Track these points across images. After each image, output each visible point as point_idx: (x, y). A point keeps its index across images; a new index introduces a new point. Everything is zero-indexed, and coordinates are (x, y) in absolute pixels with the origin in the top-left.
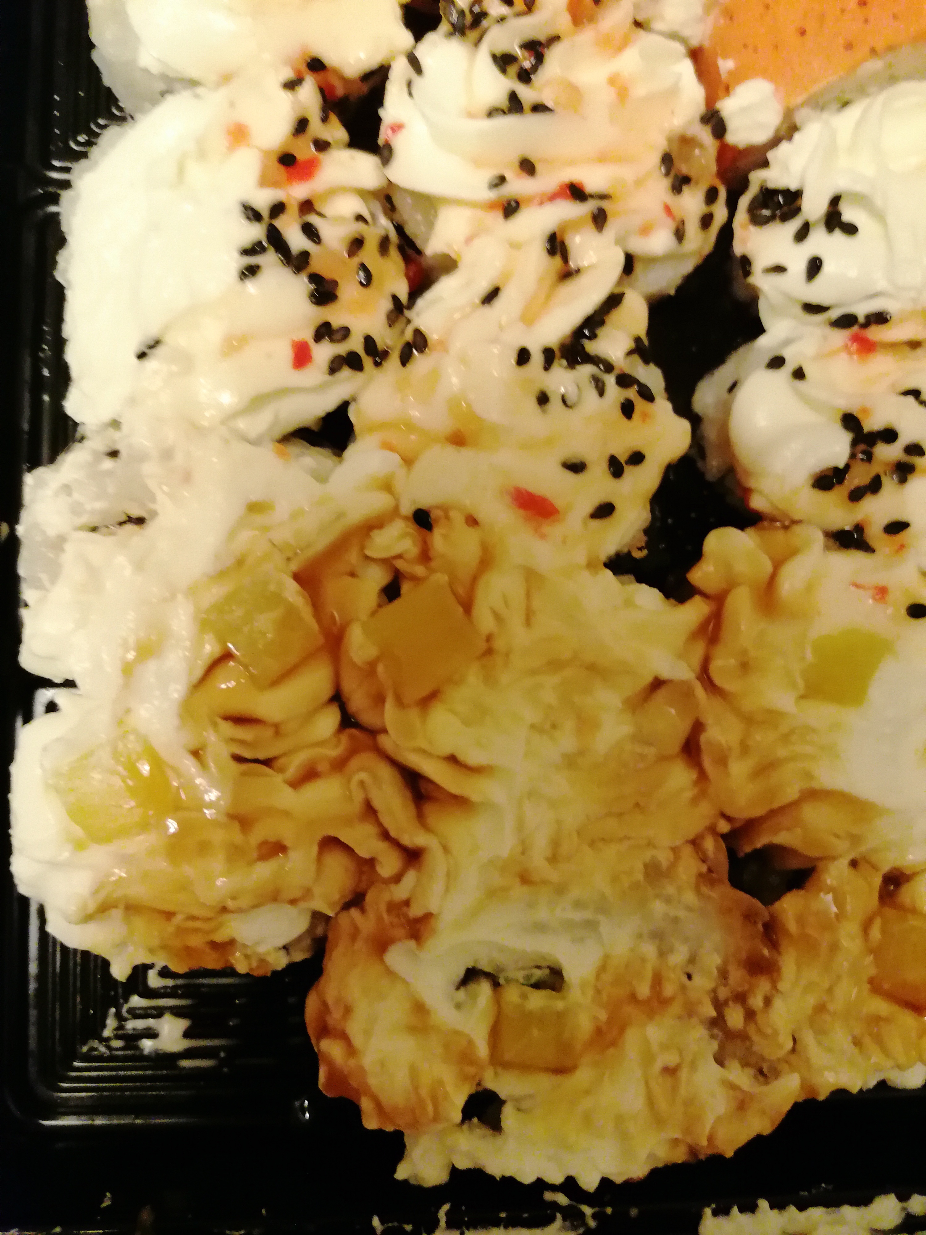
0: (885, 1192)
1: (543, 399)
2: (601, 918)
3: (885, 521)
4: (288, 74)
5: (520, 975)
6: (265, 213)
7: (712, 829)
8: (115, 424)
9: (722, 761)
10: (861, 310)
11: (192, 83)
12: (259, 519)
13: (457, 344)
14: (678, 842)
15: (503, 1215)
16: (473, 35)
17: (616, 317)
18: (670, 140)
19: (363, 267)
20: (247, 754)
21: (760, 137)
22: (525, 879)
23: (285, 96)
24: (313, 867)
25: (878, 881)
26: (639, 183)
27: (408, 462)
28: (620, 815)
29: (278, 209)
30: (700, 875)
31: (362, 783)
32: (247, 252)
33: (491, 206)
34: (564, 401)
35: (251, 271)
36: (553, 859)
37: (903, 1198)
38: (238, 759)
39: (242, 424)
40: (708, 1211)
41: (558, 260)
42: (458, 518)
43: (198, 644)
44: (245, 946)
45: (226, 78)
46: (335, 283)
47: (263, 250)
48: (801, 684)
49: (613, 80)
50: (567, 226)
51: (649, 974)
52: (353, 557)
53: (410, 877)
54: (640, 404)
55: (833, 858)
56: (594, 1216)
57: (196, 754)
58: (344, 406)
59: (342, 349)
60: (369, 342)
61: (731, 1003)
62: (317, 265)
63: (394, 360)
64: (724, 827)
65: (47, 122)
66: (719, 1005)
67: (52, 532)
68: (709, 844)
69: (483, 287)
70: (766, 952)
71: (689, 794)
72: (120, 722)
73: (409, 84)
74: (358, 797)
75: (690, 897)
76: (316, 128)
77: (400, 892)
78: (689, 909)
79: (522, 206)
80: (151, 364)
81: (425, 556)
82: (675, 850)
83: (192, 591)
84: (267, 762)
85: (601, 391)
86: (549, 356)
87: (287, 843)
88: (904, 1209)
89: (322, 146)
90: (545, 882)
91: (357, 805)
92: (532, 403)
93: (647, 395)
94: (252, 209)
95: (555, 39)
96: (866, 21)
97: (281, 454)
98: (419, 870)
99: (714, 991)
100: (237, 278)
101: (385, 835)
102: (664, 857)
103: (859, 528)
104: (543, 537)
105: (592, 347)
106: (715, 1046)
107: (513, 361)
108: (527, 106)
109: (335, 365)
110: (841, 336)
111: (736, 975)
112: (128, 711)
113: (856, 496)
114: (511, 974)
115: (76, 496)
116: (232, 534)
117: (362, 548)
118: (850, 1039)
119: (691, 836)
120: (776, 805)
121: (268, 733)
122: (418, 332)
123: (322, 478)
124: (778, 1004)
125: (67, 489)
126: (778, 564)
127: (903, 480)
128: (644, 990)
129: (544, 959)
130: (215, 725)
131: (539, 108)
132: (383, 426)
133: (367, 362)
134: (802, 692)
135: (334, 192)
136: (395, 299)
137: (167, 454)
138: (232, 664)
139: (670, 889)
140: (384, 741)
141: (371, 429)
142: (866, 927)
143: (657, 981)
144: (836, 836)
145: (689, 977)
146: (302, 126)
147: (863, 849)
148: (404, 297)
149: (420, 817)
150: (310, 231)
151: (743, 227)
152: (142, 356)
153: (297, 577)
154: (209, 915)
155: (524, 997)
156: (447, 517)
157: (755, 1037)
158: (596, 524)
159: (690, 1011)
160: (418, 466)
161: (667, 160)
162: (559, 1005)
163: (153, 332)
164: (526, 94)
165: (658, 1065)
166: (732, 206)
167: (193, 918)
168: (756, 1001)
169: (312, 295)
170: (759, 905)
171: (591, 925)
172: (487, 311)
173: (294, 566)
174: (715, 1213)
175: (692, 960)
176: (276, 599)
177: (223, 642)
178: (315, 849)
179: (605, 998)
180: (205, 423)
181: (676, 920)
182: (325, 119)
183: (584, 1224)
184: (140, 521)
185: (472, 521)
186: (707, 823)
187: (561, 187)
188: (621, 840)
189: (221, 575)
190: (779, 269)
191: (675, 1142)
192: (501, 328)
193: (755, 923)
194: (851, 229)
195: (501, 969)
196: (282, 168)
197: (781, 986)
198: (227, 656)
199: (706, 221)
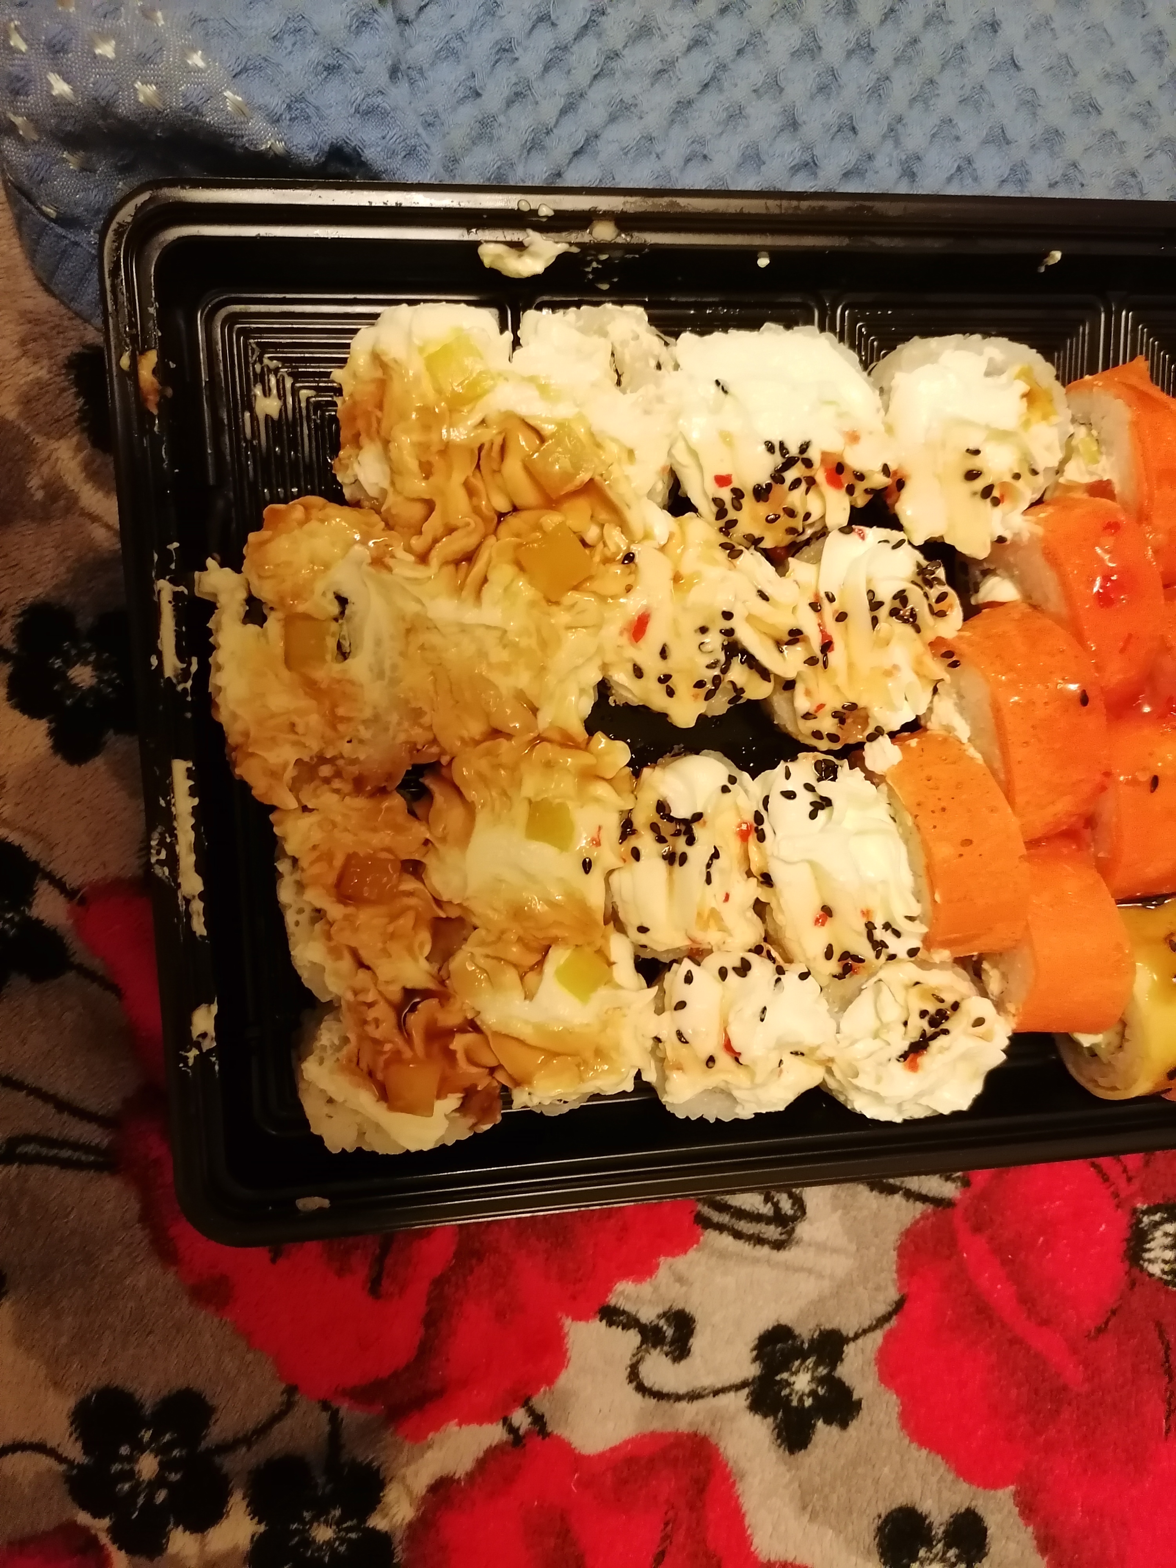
0: (205, 884)
1: (703, 630)
2: (385, 682)
3: (640, 847)
4: (893, 467)
5: (345, 632)
6: (805, 456)
7: (443, 752)
8: (677, 367)
9: (489, 753)
10: (766, 827)
11: (887, 409)
12: (624, 456)
13: (732, 574)
14: (435, 729)
15: (184, 629)
16: (919, 580)
17: (756, 678)
18: (865, 708)
19: (777, 517)
20: (483, 453)
21: (869, 764)
22: (408, 631)
23: (879, 467)
24: (415, 496)
25: (417, 857)
26: (837, 688)
27: (662, 549)
28: (451, 691)
29: (808, 463)
30: (415, 744)
31: (468, 524)
32: (782, 444)
33: (817, 595)
34: (702, 643)
35: (770, 448)
36: (422, 647)
37: (201, 896)
38: (480, 448)
39: (680, 447)
40: (190, 764)
41: (787, 638)
42: (630, 580)
43: (549, 421)
44: (357, 455)
45: (890, 429)
46: (766, 500)
47: (783, 455)
48: (539, 799)
49: (895, 667)
50: (806, 640)
51: (352, 715)
52: (603, 516)
53: (411, 558)
54: (703, 692)
55: (429, 829)
56: (185, 689)
57: (483, 421)
58: (695, 510)
59: (728, 506)
60: (733, 523)
61: (334, 768)
62: (776, 488)
63: (723, 539)
64: (444, 760)
65: (873, 306)
66: (332, 761)
67: (610, 328)
68: (434, 750)
69: (768, 592)
70: (369, 788)
71: (465, 734)
72: (500, 375)
73: (887, 541)
74: (459, 523)
75: (402, 737)
76: (860, 487)
77: (400, 553)
78: (394, 738)
79: (817, 614)
80: (713, 388)
81: (607, 560)
82: (430, 728)
83: (581, 418)
84: (478, 466)
85: (709, 667)
86: (729, 632)
87: (431, 479)
88: (194, 897)
89: (850, 490)
90: (408, 644)
91: (453, 522)
92: (700, 623)
93: (709, 696)
94: (807, 447)
95: (918, 630)
96: (933, 812)
97: (664, 469)
98: (416, 563)
99: (342, 757)
100: (768, 439)
101: (436, 541)
102: (426, 720)
103: (634, 832)
104: (621, 634)
105: (736, 661)
106: (306, 759)
107: (725, 609)
108: (875, 613)
109: (718, 502)
110: (750, 818)
111: (355, 770)
112: (506, 379)
113: (654, 827)
114: (345, 627)
115: (632, 343)
116: (614, 440)
117: (609, 522)
118: (317, 843)
119: (440, 739)
120: (462, 789)
121: (495, 466)
122: (741, 552)
123: (650, 495)
124: (335, 797)
125: (637, 337)
126: (609, 781)
127: (664, 857)
128: (341, 711)
129: (356, 648)
130: (500, 433)
131: (875, 621)
132: (683, 533)
133: (722, 523)
134: (533, 800)
135: (822, 497)
136: (761, 539)
137: (660, 399)
138: (538, 442)
139: (406, 724)
140: (492, 540)
141: (681, 526)
142: (388, 850)
143: (349, 720)
144: (444, 828)
145: (350, 742)
146: (861, 477)
147: (437, 845)
148: (763, 545)
149: (446, 563)
150: (796, 484)
151: (815, 757)
152: (718, 383)
153: (591, 480)
154: (383, 433)
155: (333, 635)
156: (630, 573)
157: (313, 785)
158: (630, 667)
159: (328, 742)
160: (660, 555)
161: (853, 707)
162: (329, 657)
163: (730, 389)
164: (883, 612)
165: (296, 719)
166: (828, 752)
167: (379, 421)
168: (337, 784)
169: (759, 485)
170: (399, 782)
171: (381, 675)
172: (755, 593)
173: (597, 478)
174: (188, 769)
175: (361, 741)
176: (577, 468)
177: (553, 435)
178: (427, 497)
179: (336, 686)
180: (681, 422)
181: (386, 729)
182: (867, 491)
183: (179, 683)
184: (619, 383)
185: (629, 589)
186: (447, 748)
187: (830, 637)
188: (436, 692)
189: (592, 435)
190: (788, 775)
191: (246, 734)
192: (744, 602)
193: (386, 781)
194: (813, 815)
195: (349, 620)
196: (835, 465)
197: (347, 799)
198: (542, 439)
199: (817, 735)
